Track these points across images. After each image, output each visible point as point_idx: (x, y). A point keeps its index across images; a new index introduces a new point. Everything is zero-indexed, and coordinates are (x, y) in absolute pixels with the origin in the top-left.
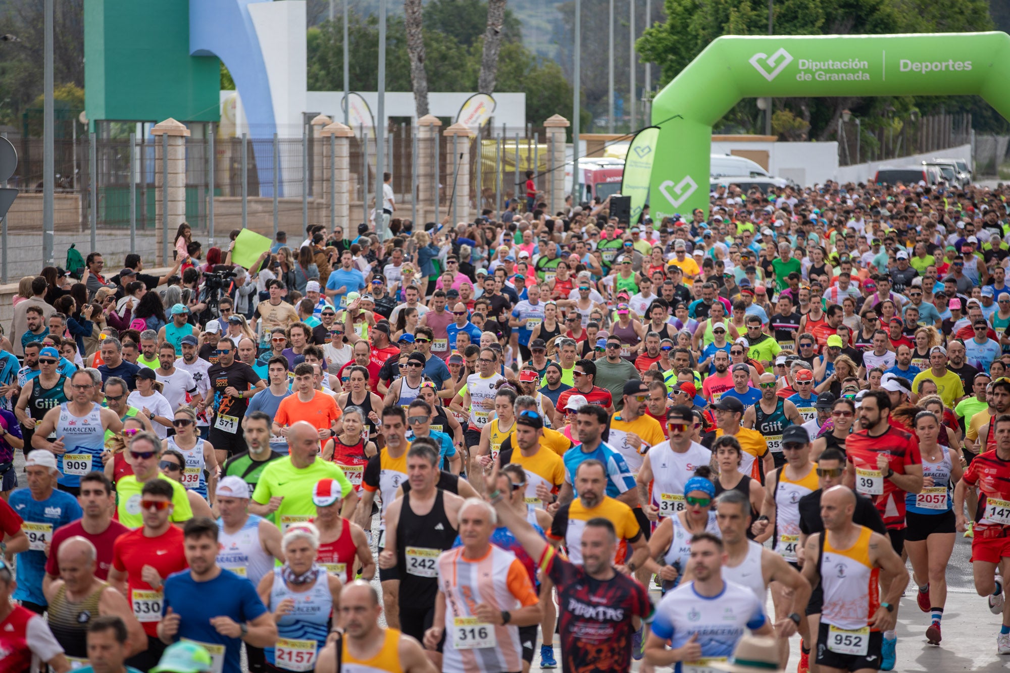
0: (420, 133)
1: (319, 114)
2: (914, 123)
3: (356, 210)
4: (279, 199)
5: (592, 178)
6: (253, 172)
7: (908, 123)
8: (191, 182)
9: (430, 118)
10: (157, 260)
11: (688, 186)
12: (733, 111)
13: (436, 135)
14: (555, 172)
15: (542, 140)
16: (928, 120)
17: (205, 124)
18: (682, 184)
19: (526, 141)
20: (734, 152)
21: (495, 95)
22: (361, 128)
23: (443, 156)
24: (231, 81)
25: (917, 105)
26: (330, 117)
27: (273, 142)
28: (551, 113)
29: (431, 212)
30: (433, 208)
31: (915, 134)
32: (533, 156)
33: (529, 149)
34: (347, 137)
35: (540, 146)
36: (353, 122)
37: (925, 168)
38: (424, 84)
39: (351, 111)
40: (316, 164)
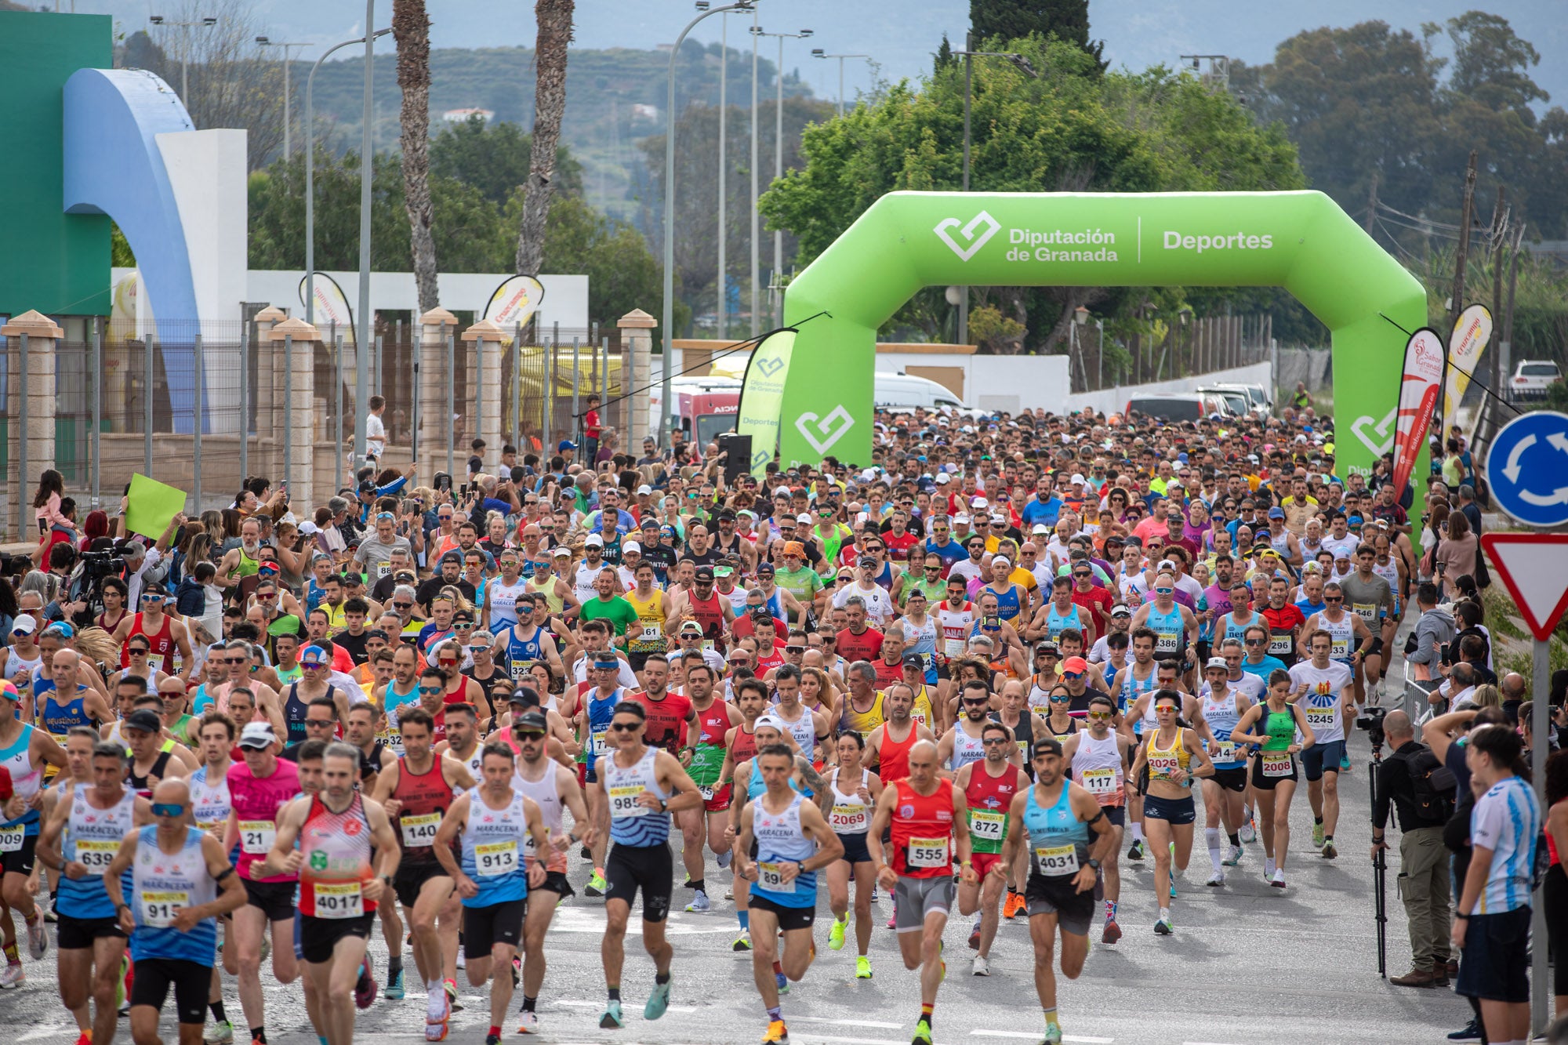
0: (425, 336)
1: (267, 305)
2: (1184, 327)
3: (323, 454)
4: (202, 436)
5: (691, 408)
6: (162, 394)
7: (1175, 328)
8: (65, 410)
9: (440, 312)
10: (9, 531)
11: (839, 421)
12: (908, 306)
13: (450, 339)
14: (634, 397)
15: (615, 347)
16: (1206, 324)
17: (86, 320)
18: (831, 417)
19: (590, 350)
20: (911, 370)
21: (540, 277)
22: (333, 327)
23: (460, 372)
24: (129, 253)
25: (1188, 300)
26: (283, 310)
27: (195, 348)
28: (628, 308)
29: (443, 458)
30: (445, 452)
31: (1187, 345)
32: (600, 372)
33: (595, 362)
34: (310, 342)
35: (611, 357)
36: (318, 319)
37: (1201, 398)
38: (432, 260)
39: (316, 301)
40: (261, 383)
